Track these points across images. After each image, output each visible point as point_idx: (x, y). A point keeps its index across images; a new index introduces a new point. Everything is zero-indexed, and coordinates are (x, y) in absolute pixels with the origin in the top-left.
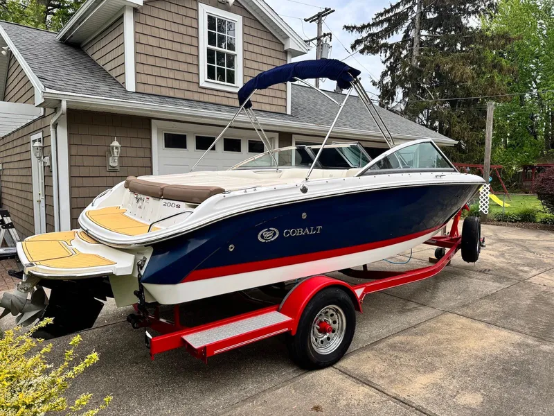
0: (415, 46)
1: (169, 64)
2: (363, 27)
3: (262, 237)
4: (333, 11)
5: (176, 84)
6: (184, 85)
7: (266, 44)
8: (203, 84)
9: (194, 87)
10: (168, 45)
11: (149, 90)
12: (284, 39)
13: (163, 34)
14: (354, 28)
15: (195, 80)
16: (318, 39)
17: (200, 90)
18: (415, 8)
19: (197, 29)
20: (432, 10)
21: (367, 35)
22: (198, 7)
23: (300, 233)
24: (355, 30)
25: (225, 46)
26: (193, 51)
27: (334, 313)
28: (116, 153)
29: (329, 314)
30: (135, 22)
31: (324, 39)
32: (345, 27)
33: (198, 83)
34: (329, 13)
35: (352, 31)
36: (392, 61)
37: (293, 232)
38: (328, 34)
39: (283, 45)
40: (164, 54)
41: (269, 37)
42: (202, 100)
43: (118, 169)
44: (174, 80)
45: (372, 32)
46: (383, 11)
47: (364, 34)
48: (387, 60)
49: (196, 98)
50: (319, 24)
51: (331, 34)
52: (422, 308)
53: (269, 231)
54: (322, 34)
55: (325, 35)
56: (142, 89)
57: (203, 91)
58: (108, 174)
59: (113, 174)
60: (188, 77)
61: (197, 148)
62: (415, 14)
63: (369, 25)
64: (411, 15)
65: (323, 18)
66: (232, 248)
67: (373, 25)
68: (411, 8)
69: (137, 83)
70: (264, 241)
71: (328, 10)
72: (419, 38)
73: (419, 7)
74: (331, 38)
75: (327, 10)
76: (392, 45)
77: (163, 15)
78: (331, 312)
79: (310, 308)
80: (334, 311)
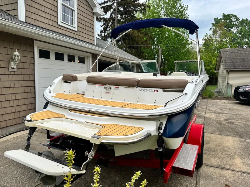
5: (47, 21)
6: (51, 23)
7: (86, 7)
8: (60, 23)
9: (55, 24)
11: (33, 22)
12: (93, 6)
15: (56, 20)
17: (58, 26)
25: (69, 4)
28: (17, 60)
33: (57, 23)
36: (105, 26)
39: (93, 9)
41: (87, 4)
42: (59, 32)
43: (16, 69)
44: (45, 18)
48: (103, 26)
49: (57, 31)
56: (29, 21)
57: (60, 27)
58: (9, 73)
59: (12, 73)
60: (53, 18)
61: (55, 59)
62: (115, 7)
69: (26, 17)
72: (117, 18)
73: (117, 4)
76: (106, 19)
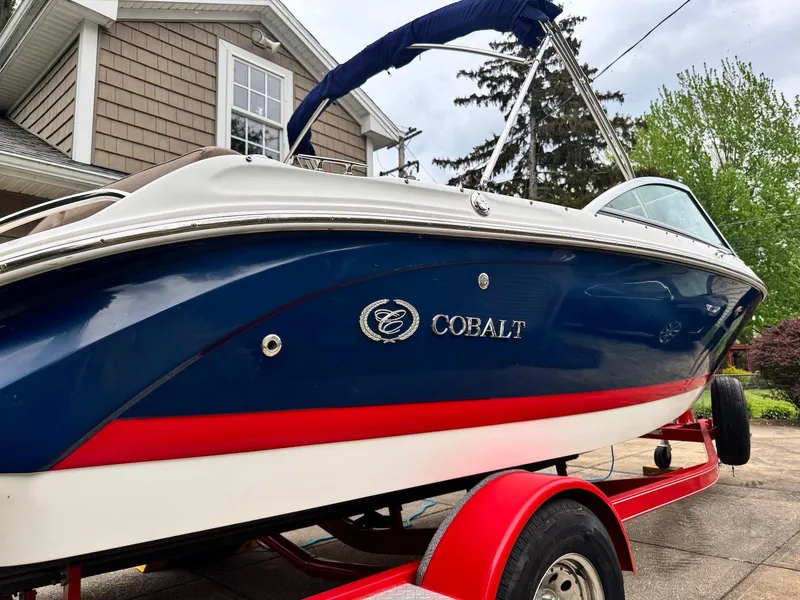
0: (531, 187)
1: (161, 127)
2: (459, 162)
3: (373, 323)
4: (420, 132)
10: (162, 96)
12: (361, 117)
13: (152, 77)
14: (447, 162)
16: (401, 170)
18: (528, 139)
19: (215, 78)
20: (551, 140)
21: (465, 172)
22: (217, 43)
23: (474, 330)
24: (448, 166)
25: (264, 112)
26: (207, 111)
27: (571, 578)
29: (559, 582)
30: (101, 50)
31: (407, 170)
32: (435, 160)
34: (414, 135)
35: (444, 167)
37: (458, 325)
38: (414, 163)
39: (359, 126)
40: (153, 108)
45: (471, 168)
46: (484, 143)
47: (462, 170)
50: (401, 149)
51: (417, 162)
52: (699, 559)
53: (393, 306)
54: (406, 163)
55: (410, 164)
56: (103, 160)
63: (467, 160)
64: (524, 149)
65: (406, 143)
66: (272, 345)
67: (473, 159)
68: (522, 139)
69: (95, 149)
70: (377, 338)
71: (413, 130)
72: (537, 175)
73: (533, 137)
74: (418, 168)
75: (411, 130)
76: (500, 185)
77: (154, 46)
78: (564, 576)
79: (521, 564)
80: (571, 572)
